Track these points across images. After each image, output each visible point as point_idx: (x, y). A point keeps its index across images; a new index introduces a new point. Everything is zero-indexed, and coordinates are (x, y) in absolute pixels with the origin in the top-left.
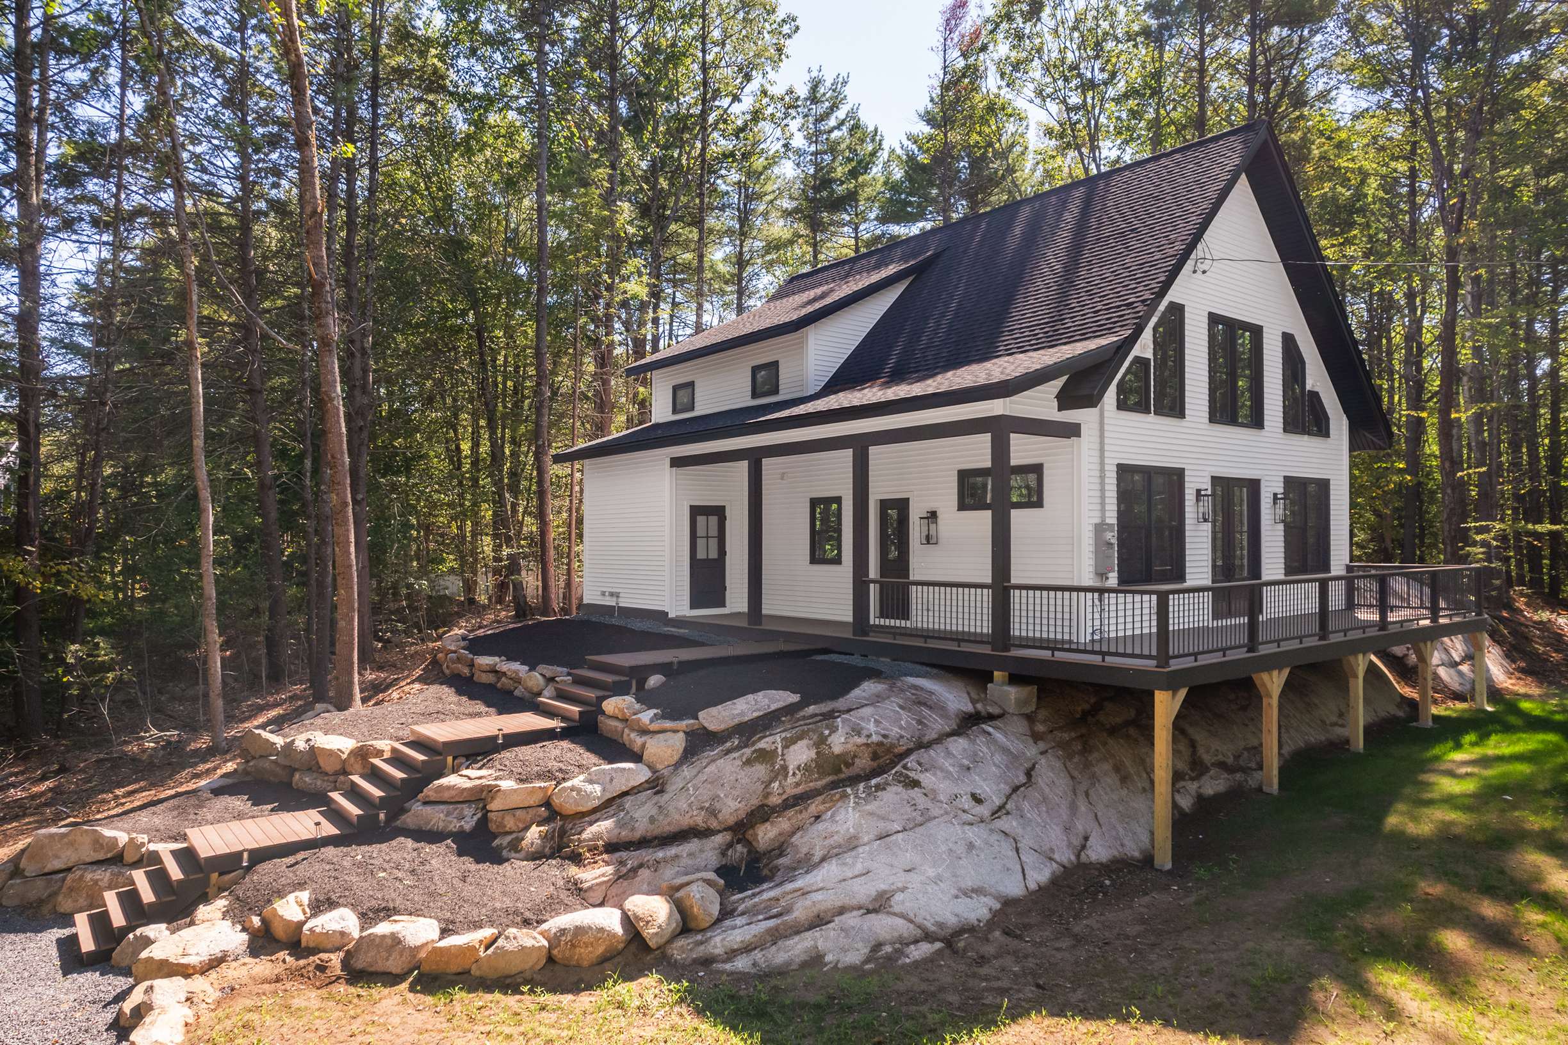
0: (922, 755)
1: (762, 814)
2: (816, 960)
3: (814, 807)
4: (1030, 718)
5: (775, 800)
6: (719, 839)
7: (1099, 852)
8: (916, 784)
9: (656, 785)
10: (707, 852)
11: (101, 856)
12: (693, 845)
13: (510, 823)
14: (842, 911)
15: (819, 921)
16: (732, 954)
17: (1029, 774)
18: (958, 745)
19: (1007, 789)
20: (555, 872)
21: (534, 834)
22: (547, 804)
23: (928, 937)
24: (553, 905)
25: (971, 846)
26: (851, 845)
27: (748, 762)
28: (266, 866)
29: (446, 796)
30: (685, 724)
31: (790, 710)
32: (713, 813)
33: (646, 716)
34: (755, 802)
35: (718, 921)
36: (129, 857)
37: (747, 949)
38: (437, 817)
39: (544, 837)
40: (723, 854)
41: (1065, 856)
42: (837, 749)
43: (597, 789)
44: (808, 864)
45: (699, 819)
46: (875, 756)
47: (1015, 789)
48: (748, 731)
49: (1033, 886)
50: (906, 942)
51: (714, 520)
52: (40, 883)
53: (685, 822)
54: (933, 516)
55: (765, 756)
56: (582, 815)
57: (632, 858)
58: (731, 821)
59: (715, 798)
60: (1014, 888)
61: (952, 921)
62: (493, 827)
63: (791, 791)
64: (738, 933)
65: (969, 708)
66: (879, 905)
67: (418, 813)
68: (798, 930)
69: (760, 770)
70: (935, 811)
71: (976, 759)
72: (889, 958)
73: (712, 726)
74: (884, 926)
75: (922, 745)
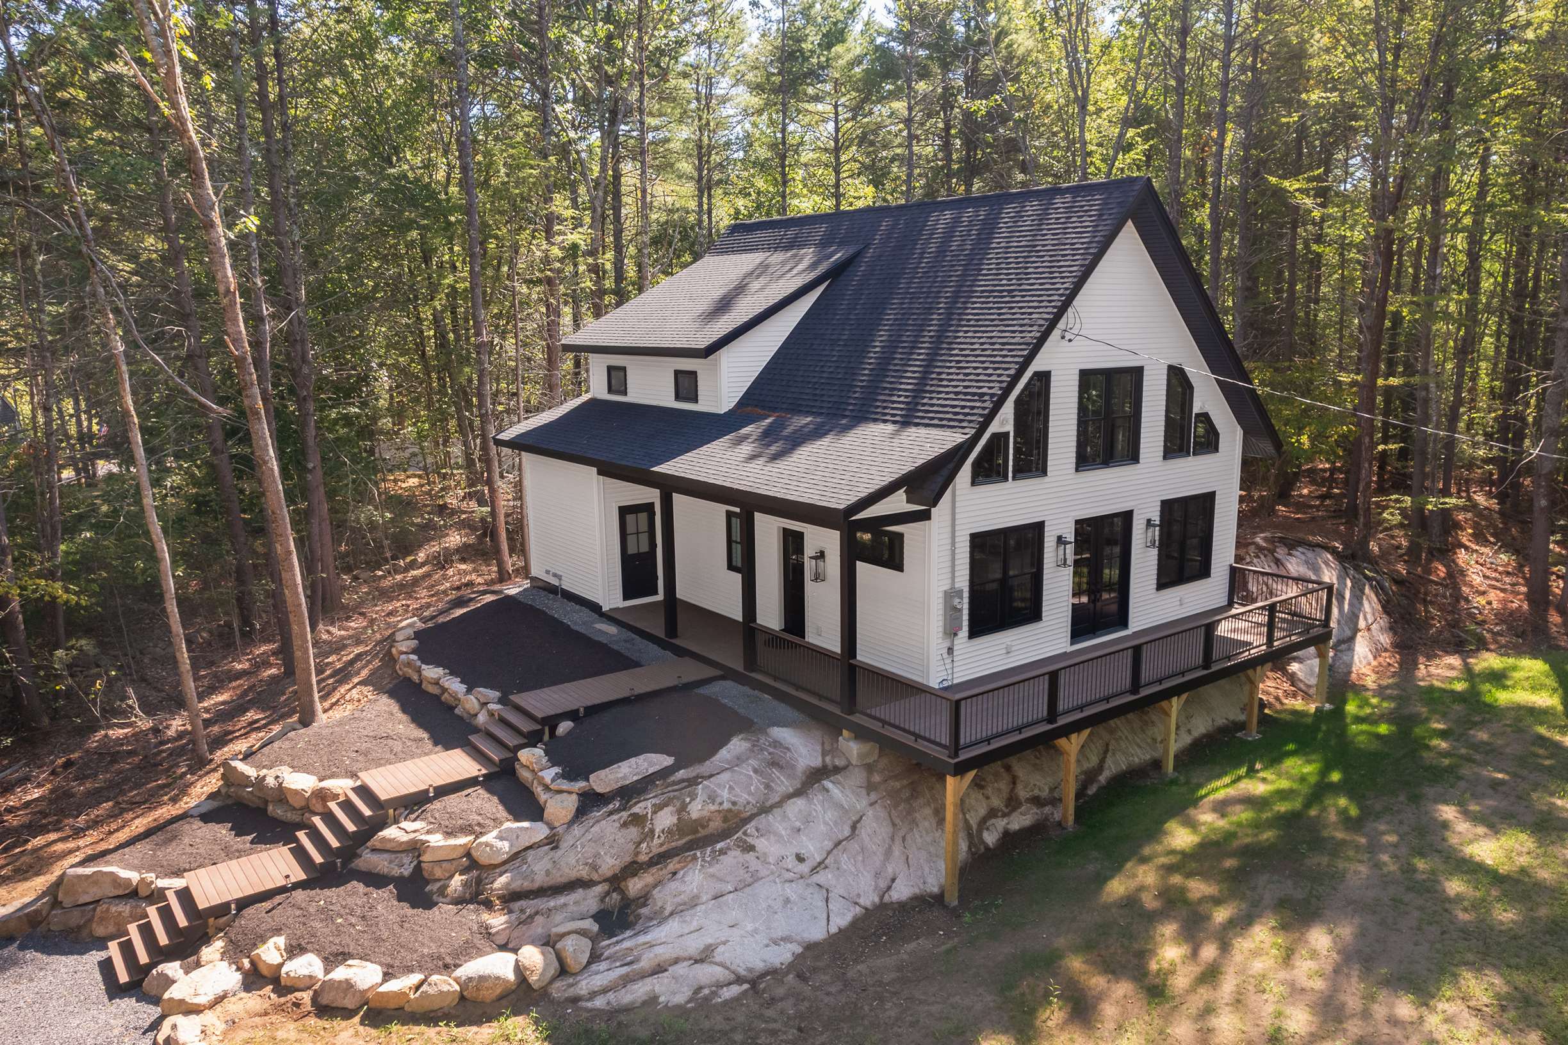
0: (761, 821)
1: (632, 869)
2: (653, 1000)
3: (672, 865)
4: (869, 768)
5: (643, 858)
6: (599, 889)
7: (902, 892)
8: (751, 848)
9: (553, 842)
10: (589, 900)
11: (121, 892)
12: (579, 894)
13: (438, 873)
14: (676, 961)
15: (659, 969)
16: (593, 995)
17: (854, 827)
18: (797, 805)
19: (829, 845)
20: (473, 916)
21: (457, 881)
22: (468, 854)
23: (739, 980)
24: (468, 951)
25: (787, 901)
26: (693, 903)
27: (625, 825)
28: (250, 911)
29: (388, 846)
30: (582, 784)
31: (664, 773)
32: (595, 868)
33: (549, 774)
34: (628, 859)
35: (589, 963)
36: (143, 892)
37: (605, 991)
38: (381, 864)
39: (465, 884)
40: (602, 900)
41: (869, 899)
42: (695, 815)
43: (505, 846)
44: (661, 917)
45: (584, 873)
46: (725, 820)
47: (838, 844)
48: (628, 793)
49: (834, 930)
50: (720, 985)
51: (643, 517)
52: (76, 913)
53: (573, 874)
54: (821, 555)
55: (637, 820)
56: (496, 866)
57: (530, 905)
58: (609, 874)
59: (597, 855)
60: (817, 933)
61: (760, 966)
62: (426, 875)
63: (656, 851)
64: (601, 976)
65: (817, 762)
66: (704, 957)
67: (368, 860)
68: (643, 975)
69: (633, 832)
70: (763, 872)
71: (808, 820)
72: (706, 999)
73: (600, 789)
74: (707, 973)
75: (764, 810)
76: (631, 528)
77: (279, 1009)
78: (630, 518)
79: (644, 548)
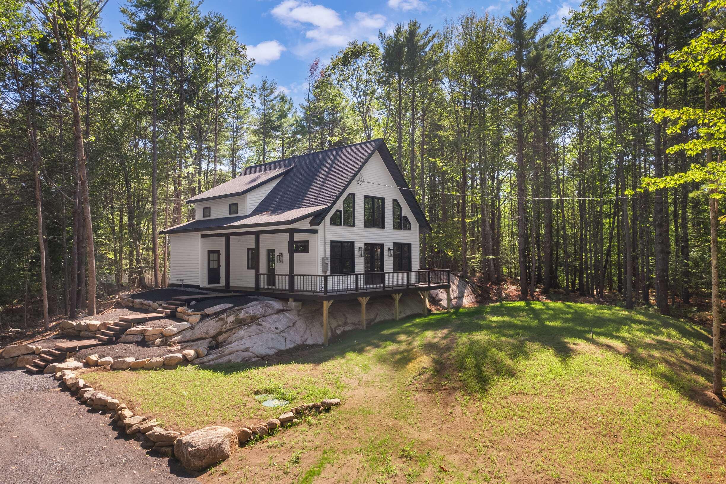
0: (264, 318)
1: (220, 333)
2: (230, 361)
3: (233, 331)
4: (298, 311)
5: (224, 330)
6: (208, 340)
7: (310, 342)
8: (261, 325)
9: (192, 327)
10: (206, 343)
11: (28, 352)
12: (202, 341)
13: (151, 338)
14: (237, 351)
15: (231, 353)
16: (209, 361)
17: (294, 324)
18: (275, 317)
19: (286, 327)
20: (164, 349)
21: (158, 341)
22: (162, 333)
23: (257, 357)
24: (164, 354)
25: (272, 339)
26: (242, 338)
27: (217, 321)
28: (82, 351)
29: (132, 333)
30: (200, 313)
31: (230, 308)
32: (207, 333)
33: (190, 311)
34: (218, 331)
35: (206, 355)
36: (37, 352)
37: (213, 360)
38: (130, 338)
39: (161, 341)
40: (210, 343)
41: (299, 342)
42: (241, 317)
43: (176, 329)
44: (230, 343)
45: (203, 335)
46: (251, 319)
47: (288, 327)
48: (217, 314)
49: (288, 348)
50: (251, 358)
51: (216, 255)
52: (10, 360)
53: (200, 336)
54: (281, 254)
55: (222, 319)
56: (171, 336)
57: (185, 345)
58: (212, 335)
59: (208, 330)
60: (283, 348)
61: (264, 354)
62: (146, 340)
63: (228, 328)
64: (211, 357)
65: (282, 308)
66: (247, 350)
67: (124, 337)
68: (225, 355)
69: (220, 323)
70: (264, 331)
71: (279, 320)
72: (247, 361)
73: (208, 313)
74: (246, 354)
75: (264, 316)
76: (211, 258)
77: (100, 370)
78: (212, 255)
79: (216, 266)
